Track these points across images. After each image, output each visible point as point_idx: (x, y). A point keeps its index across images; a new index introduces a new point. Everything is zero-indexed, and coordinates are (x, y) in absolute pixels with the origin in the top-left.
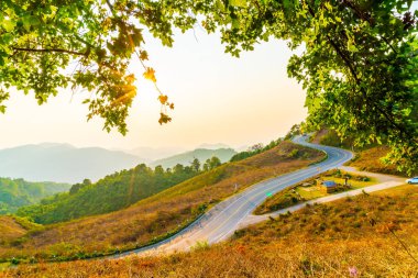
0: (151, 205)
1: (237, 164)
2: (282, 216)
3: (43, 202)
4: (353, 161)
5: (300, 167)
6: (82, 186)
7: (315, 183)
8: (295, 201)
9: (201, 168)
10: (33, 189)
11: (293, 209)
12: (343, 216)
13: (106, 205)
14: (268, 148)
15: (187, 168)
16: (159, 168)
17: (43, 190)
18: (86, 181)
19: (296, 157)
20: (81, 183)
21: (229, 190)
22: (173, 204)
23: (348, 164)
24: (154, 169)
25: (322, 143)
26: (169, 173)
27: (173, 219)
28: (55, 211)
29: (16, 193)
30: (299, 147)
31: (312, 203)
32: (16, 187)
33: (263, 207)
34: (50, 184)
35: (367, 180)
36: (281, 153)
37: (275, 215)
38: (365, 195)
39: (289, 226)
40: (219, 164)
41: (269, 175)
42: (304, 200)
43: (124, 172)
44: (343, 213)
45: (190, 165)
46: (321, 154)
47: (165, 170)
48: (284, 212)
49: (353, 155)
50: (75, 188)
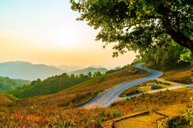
0: (71, 91)
1: (109, 75)
2: (132, 98)
3: (18, 88)
4: (162, 76)
5: (138, 78)
6: (37, 82)
7: (146, 85)
8: (137, 92)
9: (92, 76)
10: (13, 82)
11: (136, 96)
12: (159, 99)
13: (48, 91)
14: (123, 68)
15: (86, 76)
16: (73, 75)
17: (17, 83)
18: (39, 80)
19: (136, 73)
20: (36, 80)
21: (107, 86)
22: (81, 91)
23: (160, 78)
24: (70, 75)
25: (148, 67)
26: (77, 78)
27: (83, 97)
28: (24, 92)
29: (5, 83)
30: (138, 69)
31: (145, 93)
32: (5, 81)
33: (123, 94)
34: (21, 80)
35: (169, 85)
36: (130, 71)
37: (129, 98)
38: (168, 91)
39: (136, 102)
40: (100, 75)
41: (125, 80)
42: (141, 92)
43: (56, 76)
44: (159, 97)
45: (87, 75)
46: (148, 72)
47: (75, 76)
48: (133, 96)
49: (162, 74)
50: (33, 82)
